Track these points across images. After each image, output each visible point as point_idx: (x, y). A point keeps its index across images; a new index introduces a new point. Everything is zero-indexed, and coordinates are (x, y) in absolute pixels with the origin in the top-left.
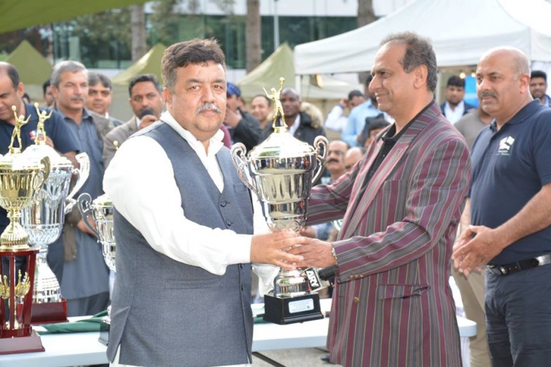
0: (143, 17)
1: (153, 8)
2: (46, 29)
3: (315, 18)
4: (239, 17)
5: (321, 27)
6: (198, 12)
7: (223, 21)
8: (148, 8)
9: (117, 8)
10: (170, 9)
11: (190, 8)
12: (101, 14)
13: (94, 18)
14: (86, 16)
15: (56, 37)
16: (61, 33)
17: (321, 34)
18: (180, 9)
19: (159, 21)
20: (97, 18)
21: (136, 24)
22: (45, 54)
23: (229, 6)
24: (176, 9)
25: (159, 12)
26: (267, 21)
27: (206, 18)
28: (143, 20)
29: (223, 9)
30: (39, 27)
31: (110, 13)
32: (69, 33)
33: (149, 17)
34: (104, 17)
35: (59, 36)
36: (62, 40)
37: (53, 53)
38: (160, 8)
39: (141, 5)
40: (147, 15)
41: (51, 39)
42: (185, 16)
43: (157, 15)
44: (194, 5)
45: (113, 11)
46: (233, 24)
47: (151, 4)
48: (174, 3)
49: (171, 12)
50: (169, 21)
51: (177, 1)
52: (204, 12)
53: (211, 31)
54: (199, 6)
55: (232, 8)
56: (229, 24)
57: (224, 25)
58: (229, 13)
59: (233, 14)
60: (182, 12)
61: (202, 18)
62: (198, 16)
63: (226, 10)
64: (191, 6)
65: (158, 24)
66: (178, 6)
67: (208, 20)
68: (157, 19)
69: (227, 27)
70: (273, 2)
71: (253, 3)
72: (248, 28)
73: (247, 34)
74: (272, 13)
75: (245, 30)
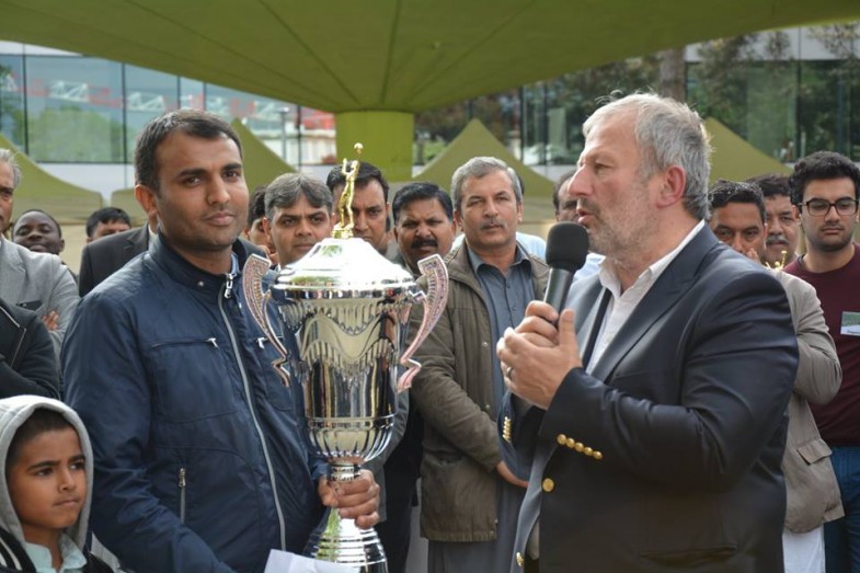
0: (681, 70)
1: (700, 52)
2: (510, 97)
6: (785, 57)
7: (834, 71)
8: (692, 53)
9: (636, 55)
10: (734, 53)
11: (770, 50)
13: (593, 74)
14: (579, 72)
15: (525, 109)
16: (538, 102)
18: (753, 51)
19: (710, 76)
20: (599, 74)
22: (504, 140)
23: (847, 44)
24: (743, 54)
25: (712, 59)
27: (799, 66)
28: (681, 77)
29: (834, 51)
30: (498, 95)
31: (624, 65)
32: (549, 102)
33: (692, 68)
34: (613, 72)
35: (531, 107)
36: (536, 115)
37: (521, 137)
38: (714, 53)
39: (680, 51)
40: (688, 64)
41: (517, 113)
42: (760, 64)
43: (708, 66)
44: (779, 44)
45: (628, 61)
46: (852, 77)
47: (698, 46)
48: (741, 41)
49: (733, 59)
50: (730, 76)
51: (747, 38)
52: (796, 57)
53: (809, 91)
54: (788, 45)
55: (852, 48)
56: (844, 77)
57: (836, 79)
58: (845, 57)
59: (852, 58)
60: (756, 58)
61: (794, 69)
62: (785, 63)
63: (841, 50)
64: (774, 46)
65: (707, 81)
66: (748, 49)
67: (805, 71)
68: (706, 72)
69: (841, 82)
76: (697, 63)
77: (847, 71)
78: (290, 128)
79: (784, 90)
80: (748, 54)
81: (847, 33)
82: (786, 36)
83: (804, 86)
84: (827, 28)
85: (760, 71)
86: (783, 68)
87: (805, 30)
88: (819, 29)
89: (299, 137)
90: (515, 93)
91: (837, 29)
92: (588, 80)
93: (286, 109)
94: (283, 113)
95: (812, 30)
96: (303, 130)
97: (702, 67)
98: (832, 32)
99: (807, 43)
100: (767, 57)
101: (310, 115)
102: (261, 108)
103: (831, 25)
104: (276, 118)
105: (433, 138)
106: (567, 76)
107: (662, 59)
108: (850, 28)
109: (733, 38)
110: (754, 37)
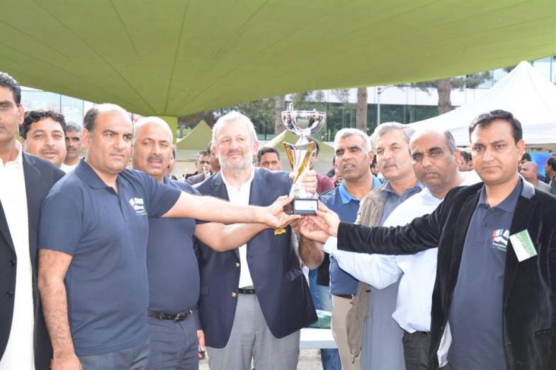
0: (284, 104)
1: (291, 98)
2: (218, 113)
3: (407, 106)
4: (352, 104)
5: (411, 112)
6: (323, 101)
7: (341, 107)
8: (288, 98)
9: (266, 97)
10: (304, 98)
11: (317, 98)
12: (256, 101)
13: (250, 104)
17: (411, 119)
18: (311, 98)
20: (252, 104)
21: (278, 109)
23: (345, 97)
24: (307, 99)
25: (295, 101)
26: (372, 108)
27: (328, 105)
28: (284, 107)
29: (341, 100)
30: (213, 111)
31: (262, 101)
34: (257, 104)
38: (296, 98)
39: (283, 96)
40: (286, 102)
42: (314, 103)
44: (320, 96)
45: (264, 100)
46: (347, 110)
47: (290, 95)
48: (306, 94)
52: (327, 101)
53: (331, 114)
54: (323, 97)
55: (347, 99)
56: (345, 110)
57: (341, 110)
58: (344, 102)
59: (347, 102)
60: (312, 101)
61: (326, 105)
62: (323, 103)
63: (343, 99)
66: (309, 97)
67: (330, 107)
69: (343, 112)
70: (377, 95)
71: (362, 95)
72: (357, 113)
73: (357, 117)
74: (376, 103)
75: (355, 114)
82: (323, 93)
83: (330, 112)
84: (337, 90)
85: (313, 106)
86: (322, 105)
87: (330, 91)
88: (335, 91)
90: (219, 110)
92: (248, 107)
95: (332, 91)
98: (340, 92)
99: (330, 96)
100: (316, 101)
103: (339, 89)
105: (186, 127)
106: (240, 105)
107: (276, 100)
108: (345, 91)
109: (304, 93)
110: (311, 93)
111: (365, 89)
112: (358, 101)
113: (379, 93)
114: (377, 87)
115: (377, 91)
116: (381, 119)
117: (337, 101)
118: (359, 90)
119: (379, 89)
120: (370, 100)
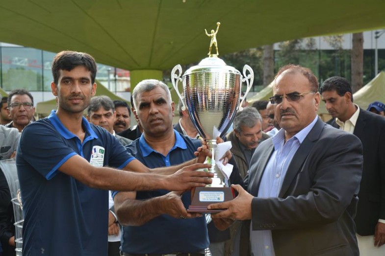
0: (272, 54)
1: (280, 46)
4: (346, 51)
6: (314, 49)
7: (333, 54)
8: (276, 46)
9: (254, 47)
10: (293, 47)
11: (308, 45)
13: (236, 55)
14: (231, 54)
18: (301, 46)
19: (284, 56)
23: (339, 43)
24: (297, 47)
25: (285, 49)
26: (369, 53)
27: (320, 52)
28: (272, 56)
29: (333, 46)
31: (249, 51)
33: (277, 53)
34: (244, 54)
38: (285, 46)
39: (272, 45)
40: (275, 51)
42: (304, 51)
43: (283, 52)
45: (251, 50)
46: (341, 57)
47: (279, 43)
48: (296, 42)
49: (293, 49)
50: (292, 56)
51: (299, 41)
52: (318, 48)
53: (323, 62)
54: (315, 44)
55: (341, 45)
56: (338, 57)
57: (334, 57)
58: (338, 49)
59: (341, 49)
60: (302, 49)
61: (318, 53)
62: (315, 51)
63: (336, 46)
64: (310, 44)
65: (283, 58)
66: (299, 45)
67: (322, 54)
68: (283, 54)
69: (337, 59)
70: (374, 39)
71: (358, 40)
72: (352, 59)
73: (352, 64)
74: (374, 47)
75: (350, 61)
76: (278, 51)
77: (339, 54)
78: (112, 77)
79: (314, 62)
80: (299, 47)
81: (338, 39)
82: (314, 40)
83: (322, 60)
84: (330, 37)
85: (303, 54)
86: (313, 53)
87: (322, 38)
88: (327, 37)
89: (116, 80)
91: (334, 37)
92: (234, 57)
93: (110, 69)
94: (109, 71)
95: (325, 38)
96: (117, 77)
97: (281, 52)
98: (332, 38)
99: (323, 43)
100: (307, 48)
101: (120, 71)
102: (100, 68)
103: (332, 36)
104: (106, 72)
106: (226, 56)
107: (264, 49)
108: (339, 37)
109: (293, 40)
110: (301, 40)
111: (361, 34)
112: (354, 47)
113: (377, 37)
114: (374, 31)
115: (374, 35)
116: (379, 64)
117: (330, 48)
118: (354, 35)
119: (377, 33)
120: (367, 45)
